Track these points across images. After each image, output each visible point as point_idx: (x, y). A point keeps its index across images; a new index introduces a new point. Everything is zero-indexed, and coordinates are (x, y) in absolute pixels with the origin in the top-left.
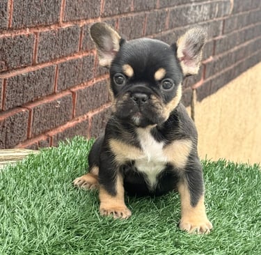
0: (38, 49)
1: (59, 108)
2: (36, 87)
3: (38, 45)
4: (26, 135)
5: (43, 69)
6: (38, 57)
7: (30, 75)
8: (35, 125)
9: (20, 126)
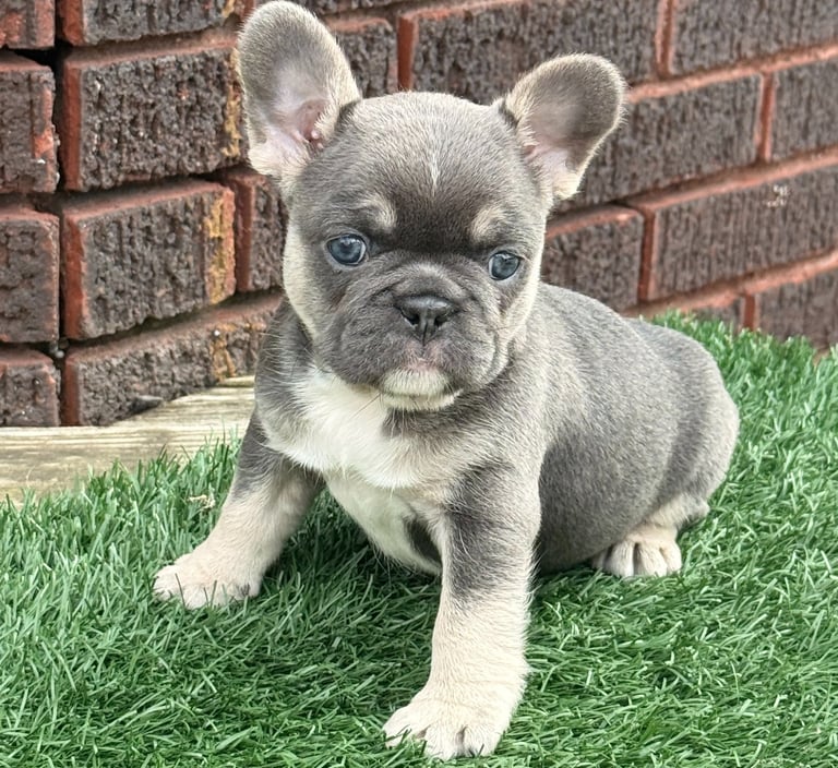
0: (675, 29)
1: (785, 210)
2: (670, 146)
3: (677, 18)
4: (633, 291)
5: (705, 91)
6: (679, 55)
7: (643, 112)
8: (669, 260)
9: (604, 263)
